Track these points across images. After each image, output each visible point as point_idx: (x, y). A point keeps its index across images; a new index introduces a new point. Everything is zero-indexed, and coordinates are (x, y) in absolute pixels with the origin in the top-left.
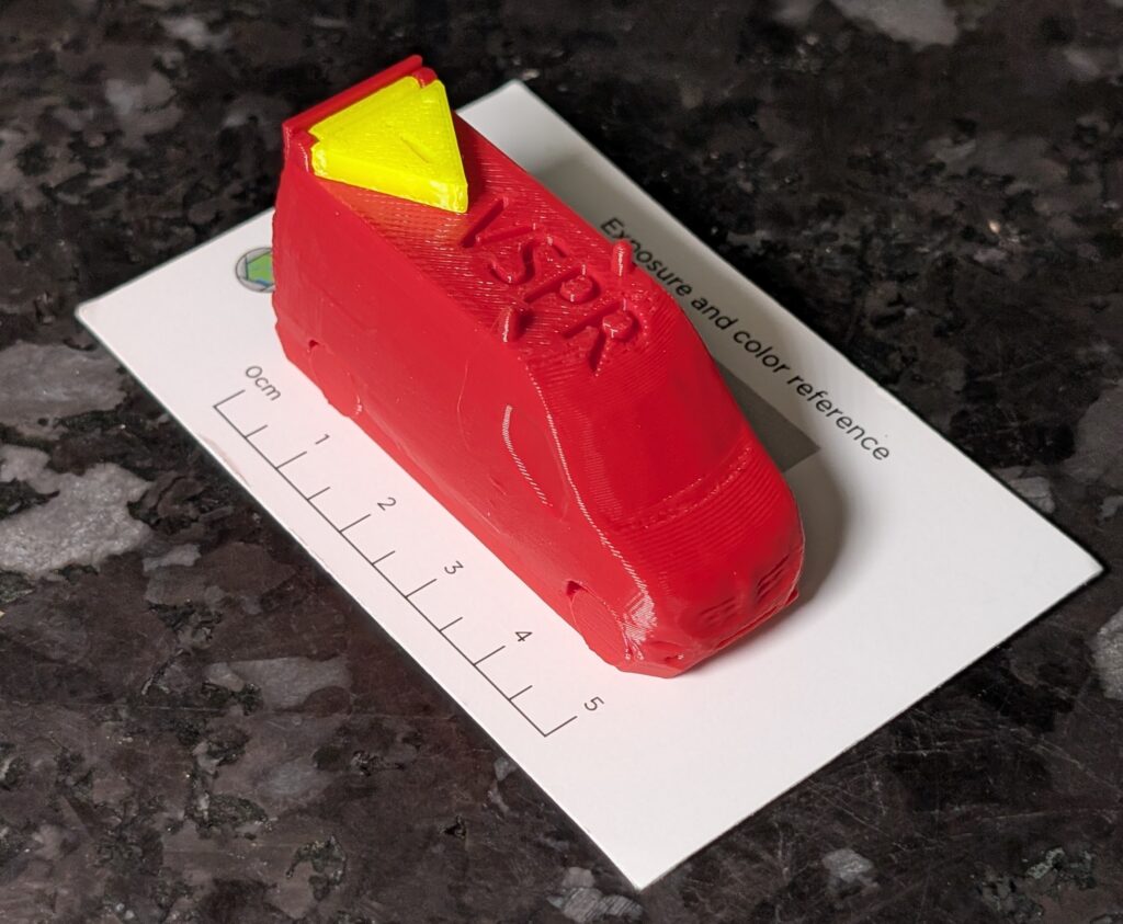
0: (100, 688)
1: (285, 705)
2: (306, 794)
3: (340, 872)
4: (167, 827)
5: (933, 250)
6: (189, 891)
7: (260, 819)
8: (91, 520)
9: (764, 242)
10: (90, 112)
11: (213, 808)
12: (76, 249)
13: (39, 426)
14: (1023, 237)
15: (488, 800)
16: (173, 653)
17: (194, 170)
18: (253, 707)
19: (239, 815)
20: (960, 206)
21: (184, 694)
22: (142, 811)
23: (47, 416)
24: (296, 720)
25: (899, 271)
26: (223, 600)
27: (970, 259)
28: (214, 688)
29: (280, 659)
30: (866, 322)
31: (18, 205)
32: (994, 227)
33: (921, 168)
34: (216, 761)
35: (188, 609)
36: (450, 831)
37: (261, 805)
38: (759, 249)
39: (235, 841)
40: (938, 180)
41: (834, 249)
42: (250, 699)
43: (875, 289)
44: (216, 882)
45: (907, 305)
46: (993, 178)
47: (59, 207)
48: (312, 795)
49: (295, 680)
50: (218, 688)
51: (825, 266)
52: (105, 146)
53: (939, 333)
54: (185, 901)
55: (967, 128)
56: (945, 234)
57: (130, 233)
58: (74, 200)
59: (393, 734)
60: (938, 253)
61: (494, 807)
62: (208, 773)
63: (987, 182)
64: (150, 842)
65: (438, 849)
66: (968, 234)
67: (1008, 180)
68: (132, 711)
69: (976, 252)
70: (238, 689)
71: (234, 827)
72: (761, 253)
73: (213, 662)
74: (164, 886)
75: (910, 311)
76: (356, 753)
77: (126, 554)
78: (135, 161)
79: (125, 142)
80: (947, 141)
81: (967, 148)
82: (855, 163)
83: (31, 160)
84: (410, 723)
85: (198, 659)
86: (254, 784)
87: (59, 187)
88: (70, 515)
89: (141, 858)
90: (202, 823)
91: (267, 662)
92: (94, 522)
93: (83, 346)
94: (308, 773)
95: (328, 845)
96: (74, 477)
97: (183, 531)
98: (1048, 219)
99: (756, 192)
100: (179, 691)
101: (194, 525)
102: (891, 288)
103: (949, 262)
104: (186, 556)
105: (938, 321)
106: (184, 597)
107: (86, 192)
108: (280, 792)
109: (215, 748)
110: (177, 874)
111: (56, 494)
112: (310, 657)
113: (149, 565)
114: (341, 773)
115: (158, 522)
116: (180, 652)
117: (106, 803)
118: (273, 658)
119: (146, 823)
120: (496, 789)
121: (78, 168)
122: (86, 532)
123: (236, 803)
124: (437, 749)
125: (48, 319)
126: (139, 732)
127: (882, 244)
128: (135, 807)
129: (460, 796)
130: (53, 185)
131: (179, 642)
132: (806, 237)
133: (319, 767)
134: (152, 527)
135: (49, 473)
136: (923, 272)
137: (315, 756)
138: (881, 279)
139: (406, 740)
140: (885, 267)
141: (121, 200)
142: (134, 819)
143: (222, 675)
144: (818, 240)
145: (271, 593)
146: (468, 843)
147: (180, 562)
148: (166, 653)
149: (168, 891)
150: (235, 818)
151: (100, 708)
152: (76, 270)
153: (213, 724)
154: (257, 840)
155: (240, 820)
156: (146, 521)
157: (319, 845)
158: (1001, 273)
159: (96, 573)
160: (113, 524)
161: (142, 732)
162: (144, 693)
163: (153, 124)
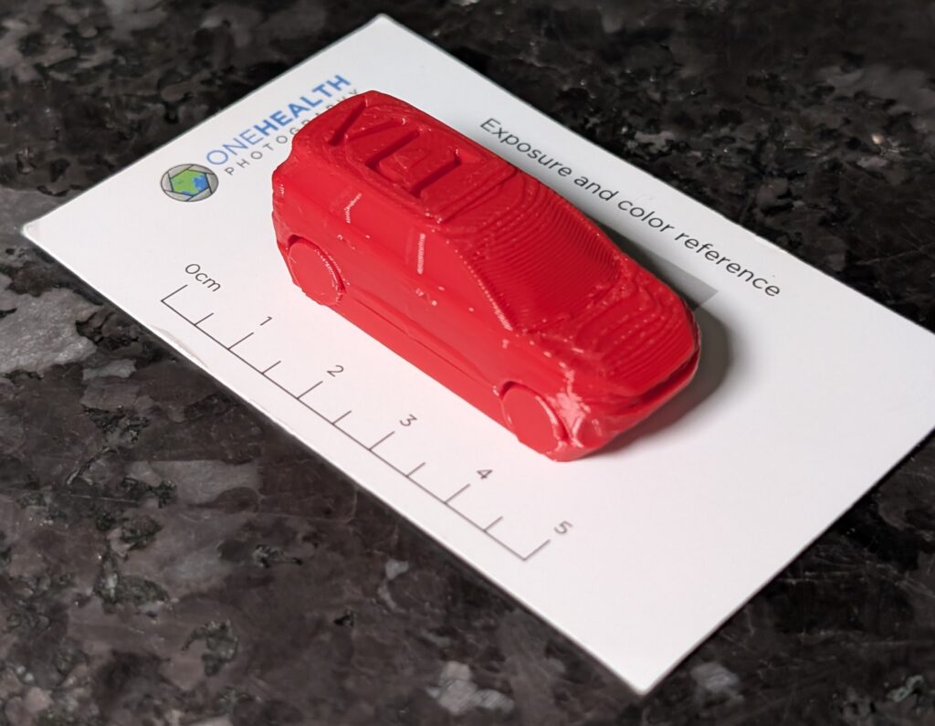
0: (29, 476)
1: (197, 501)
2: (208, 579)
3: (231, 651)
4: (74, 601)
5: (821, 155)
6: (88, 659)
7: (162, 599)
8: (41, 334)
9: (668, 141)
10: (87, 11)
11: (121, 587)
12: (60, 115)
13: (6, 255)
14: (903, 149)
15: (377, 596)
16: (101, 449)
17: (169, 60)
18: (168, 501)
19: (142, 594)
20: (847, 122)
21: (106, 485)
22: (52, 585)
23: (14, 247)
24: (206, 515)
25: (788, 171)
26: (151, 408)
27: (854, 164)
28: (133, 482)
29: (198, 462)
30: (756, 211)
31: (14, 79)
32: (876, 140)
33: (812, 89)
34: (127, 546)
35: (120, 415)
36: (339, 622)
37: (164, 587)
38: (663, 147)
39: (135, 617)
40: (827, 99)
41: (730, 150)
42: (166, 495)
43: (767, 185)
44: (115, 653)
45: (796, 198)
46: (877, 101)
47: (49, 82)
48: (215, 582)
49: (210, 479)
50: (137, 482)
51: (722, 163)
52: (96, 37)
53: (824, 222)
54: (83, 669)
55: (854, 60)
56: (832, 143)
57: (108, 105)
58: (62, 77)
59: (295, 533)
60: (825, 158)
61: (382, 603)
62: (118, 556)
63: (871, 103)
64: (57, 613)
65: (326, 637)
66: (854, 144)
67: (891, 103)
68: (57, 498)
69: (859, 159)
70: (155, 484)
71: (137, 605)
72: (665, 149)
73: (135, 460)
74: (64, 654)
75: (798, 203)
76: (258, 547)
77: (69, 365)
78: (121, 49)
79: (113, 35)
80: (836, 69)
81: (854, 76)
82: (752, 82)
83: (31, 44)
84: (311, 523)
85: (124, 456)
86: (161, 568)
87: (52, 67)
88: (23, 328)
89: (47, 628)
90: (107, 600)
91: (186, 463)
92: (44, 336)
93: (54, 192)
94: (211, 562)
95: (223, 627)
96: (30, 298)
97: (123, 348)
98: (924, 136)
99: (665, 101)
100: (101, 483)
101: (133, 344)
102: (781, 185)
103: (835, 166)
104: (124, 369)
105: (822, 214)
106: (116, 403)
107: (75, 72)
108: (183, 577)
109: (128, 534)
110: (77, 643)
111: (13, 311)
112: (226, 461)
113: (88, 374)
114: (242, 563)
115: (102, 339)
116: (107, 450)
117: (21, 577)
118: (190, 460)
119: (56, 597)
120: (385, 587)
121: (71, 52)
122: (35, 344)
123: (142, 584)
124: (334, 548)
125: (27, 169)
126: (60, 516)
127: (775, 148)
128: (48, 581)
129: (351, 592)
130: (46, 64)
131: (107, 441)
132: (708, 139)
133: (222, 558)
134: (96, 343)
135: (9, 292)
136: (811, 173)
137: (220, 548)
138: (771, 175)
139: (306, 539)
140: (776, 166)
141: (104, 80)
142: (45, 592)
143: (143, 472)
144: (717, 142)
145: (196, 405)
146: (355, 633)
147: (116, 374)
148: (95, 449)
149: (69, 659)
150: (138, 598)
151: (26, 494)
152: (57, 132)
153: (129, 513)
154: (158, 618)
155: (144, 599)
156: (91, 338)
157: (214, 626)
158: (883, 178)
159: (39, 379)
160: (61, 339)
161: (64, 517)
162: (69, 482)
163: (139, 22)
